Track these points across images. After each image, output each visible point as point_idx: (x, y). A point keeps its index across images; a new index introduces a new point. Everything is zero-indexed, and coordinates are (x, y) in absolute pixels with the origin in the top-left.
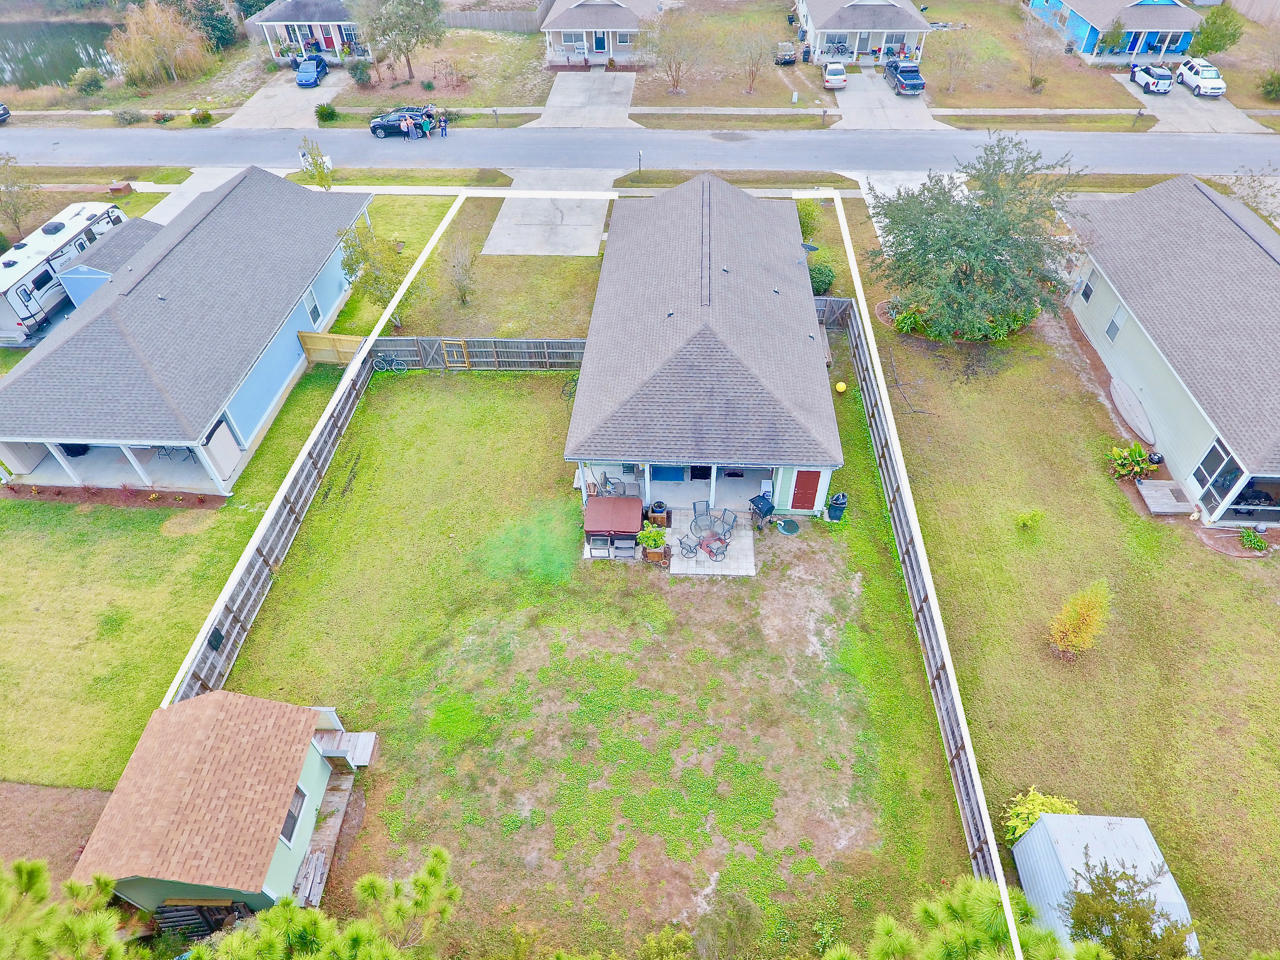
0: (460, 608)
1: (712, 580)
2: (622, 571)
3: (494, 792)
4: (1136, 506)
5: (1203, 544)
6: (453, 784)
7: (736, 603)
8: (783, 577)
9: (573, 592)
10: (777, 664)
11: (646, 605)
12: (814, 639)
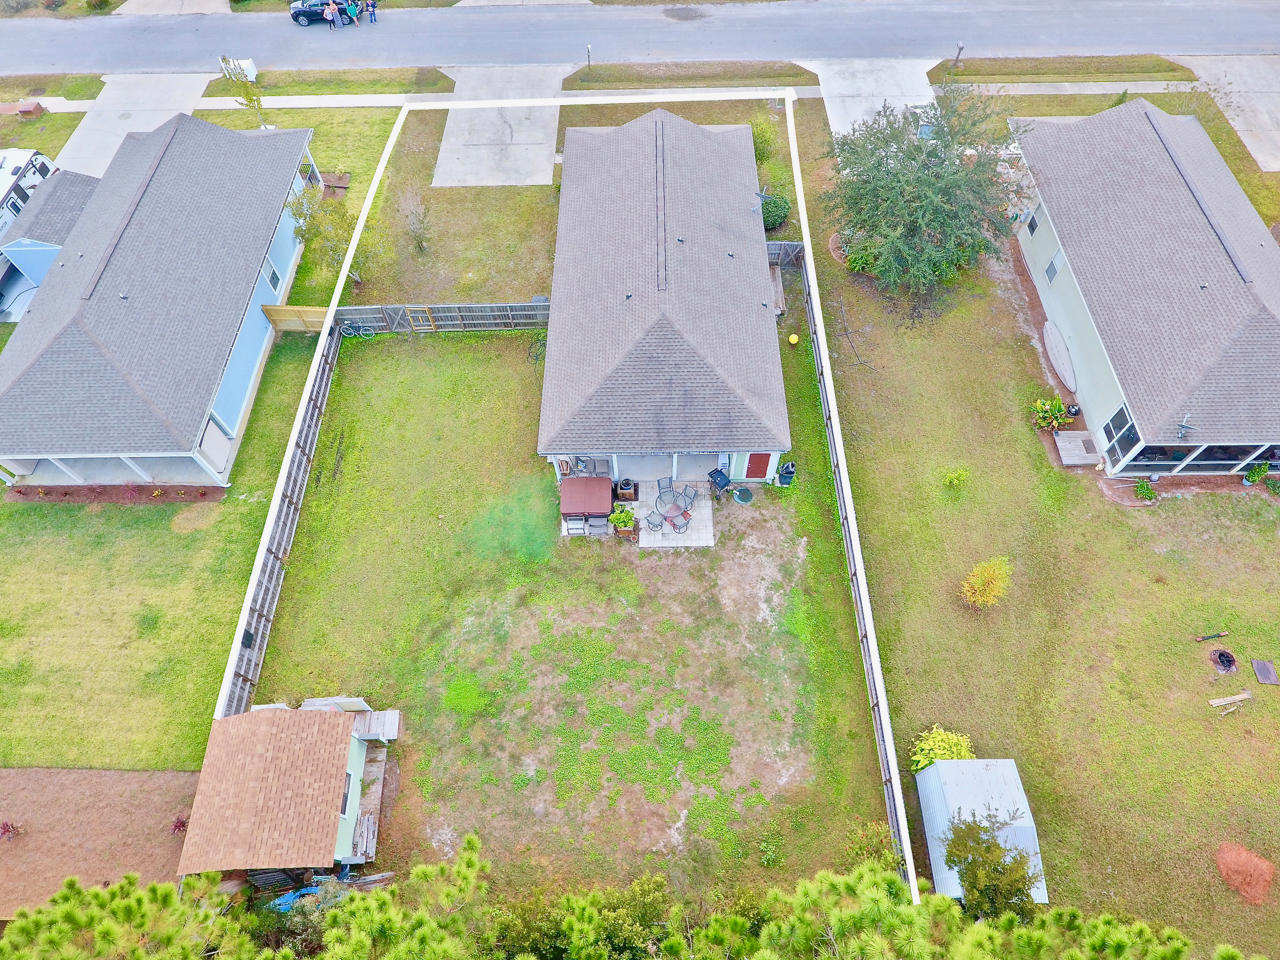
0: (457, 590)
1: (677, 553)
2: (596, 547)
3: (504, 756)
5: (1102, 495)
6: (469, 752)
7: (698, 575)
8: (738, 547)
9: (555, 570)
10: (732, 629)
11: (620, 580)
12: (763, 606)
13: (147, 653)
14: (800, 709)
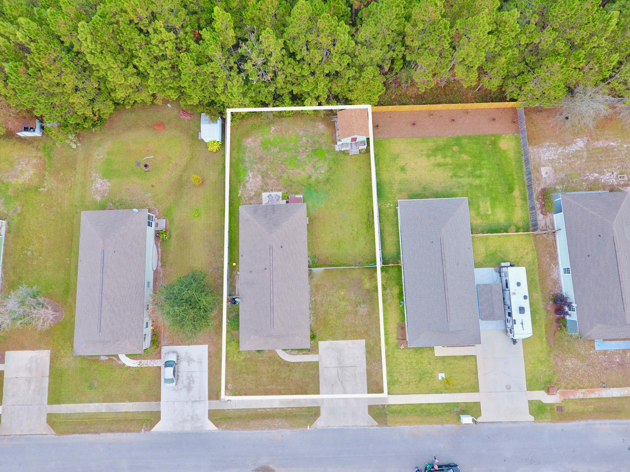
0: (328, 180)
1: (272, 190)
2: (293, 192)
3: (310, 141)
4: (168, 223)
5: (158, 210)
6: (318, 142)
7: (266, 184)
8: (256, 192)
9: (303, 185)
10: (259, 170)
11: (286, 183)
12: (251, 176)
13: (401, 162)
14: (244, 154)
